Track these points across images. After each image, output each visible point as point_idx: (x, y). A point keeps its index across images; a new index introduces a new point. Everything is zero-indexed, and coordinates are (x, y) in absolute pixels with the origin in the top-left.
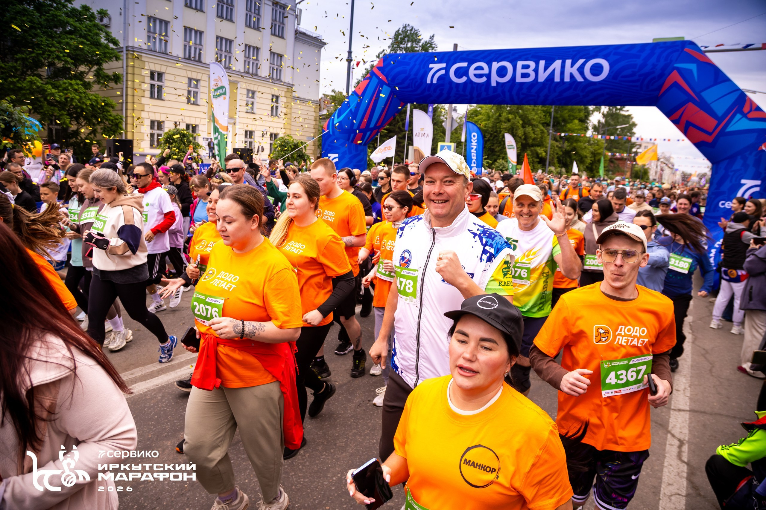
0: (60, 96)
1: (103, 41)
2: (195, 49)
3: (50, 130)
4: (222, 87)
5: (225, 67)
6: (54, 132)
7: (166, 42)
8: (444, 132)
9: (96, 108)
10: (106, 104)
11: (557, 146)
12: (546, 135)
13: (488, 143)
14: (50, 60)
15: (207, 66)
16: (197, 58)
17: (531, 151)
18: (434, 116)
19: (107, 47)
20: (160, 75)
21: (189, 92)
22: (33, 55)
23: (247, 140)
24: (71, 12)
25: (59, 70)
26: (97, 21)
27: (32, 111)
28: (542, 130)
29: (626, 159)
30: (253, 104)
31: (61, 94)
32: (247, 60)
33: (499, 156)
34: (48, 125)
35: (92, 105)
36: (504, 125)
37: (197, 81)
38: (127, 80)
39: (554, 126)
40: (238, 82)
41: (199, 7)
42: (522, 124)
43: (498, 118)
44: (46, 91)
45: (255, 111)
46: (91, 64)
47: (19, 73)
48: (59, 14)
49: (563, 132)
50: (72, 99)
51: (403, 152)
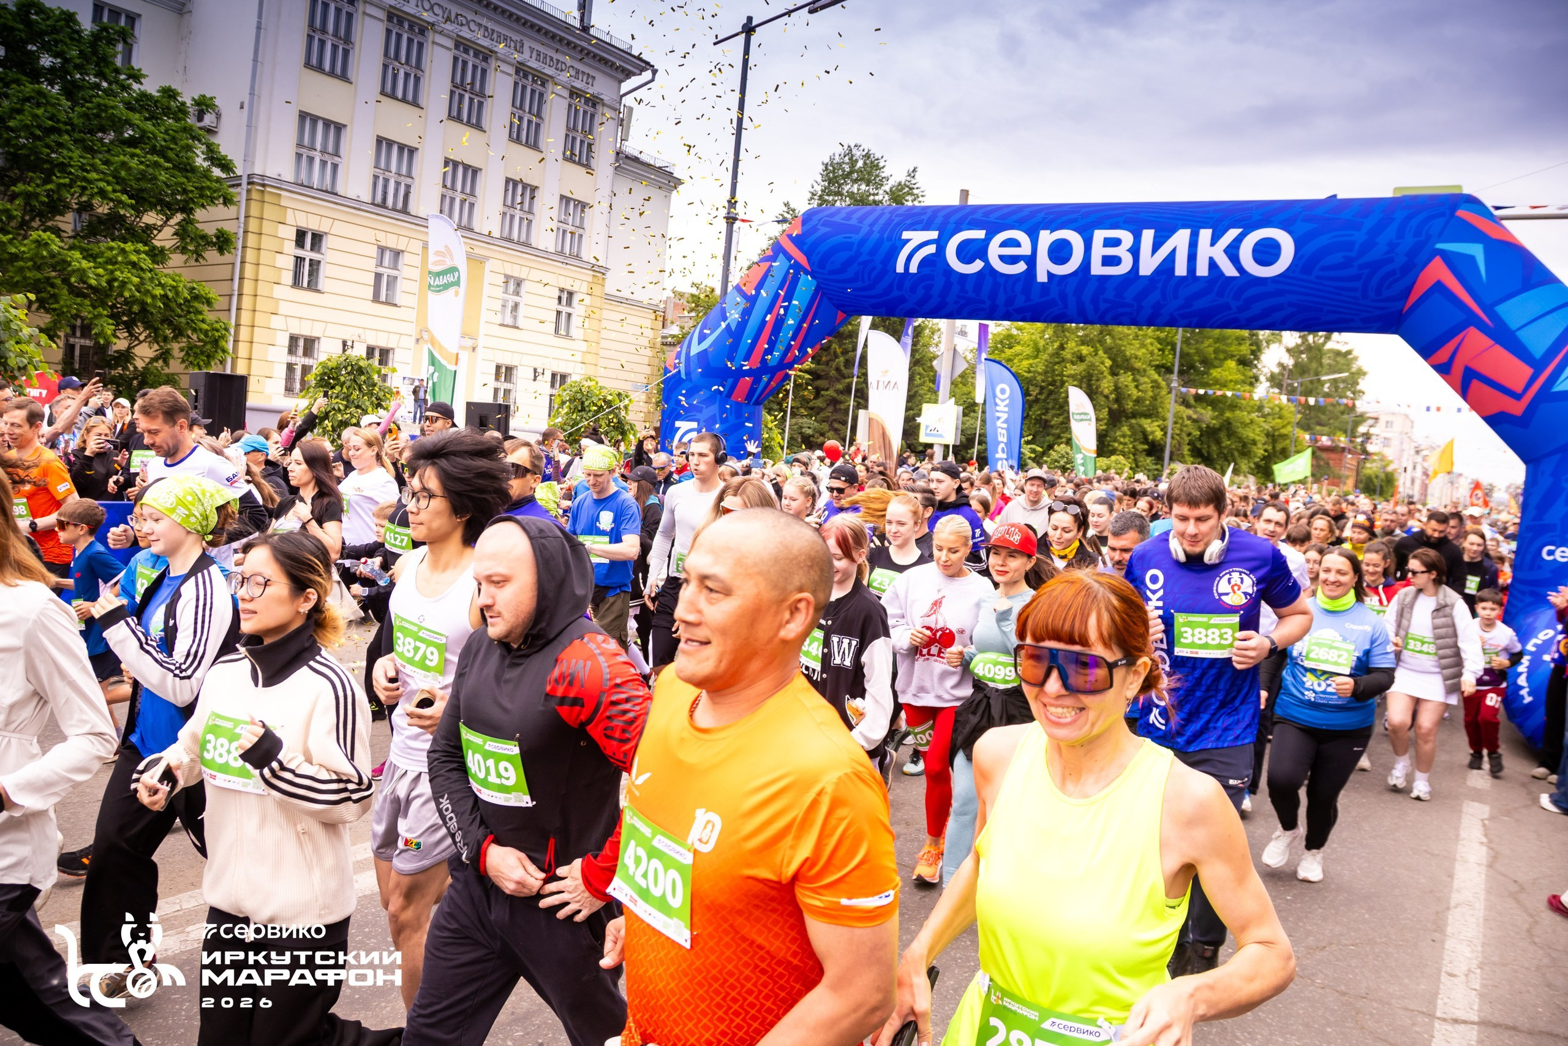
0: (98, 275)
1: (200, 161)
2: (398, 184)
3: (70, 349)
4: (453, 270)
5: (460, 227)
6: (77, 352)
7: (335, 167)
8: (934, 380)
9: (173, 305)
10: (196, 298)
11: (1189, 418)
12: (1164, 392)
13: (1036, 407)
14: (84, 199)
15: (422, 222)
16: (400, 205)
17: (1131, 427)
18: (914, 344)
19: (206, 174)
20: (317, 238)
21: (378, 276)
22: (49, 187)
23: (498, 385)
24: (137, 100)
25: (100, 220)
26: (191, 121)
27: (35, 306)
28: (1155, 381)
29: (1343, 449)
30: (516, 306)
31: (100, 271)
32: (510, 211)
33: (1059, 437)
34: (67, 336)
35: (165, 296)
36: (1071, 370)
37: (397, 254)
38: (244, 247)
39: (1181, 373)
40: (487, 258)
41: (410, 97)
42: (1111, 367)
43: (1056, 354)
44: (69, 264)
45: (521, 322)
46: (169, 209)
47: (13, 224)
48: (112, 103)
49: (1204, 385)
50: (123, 284)
51: (845, 423)
